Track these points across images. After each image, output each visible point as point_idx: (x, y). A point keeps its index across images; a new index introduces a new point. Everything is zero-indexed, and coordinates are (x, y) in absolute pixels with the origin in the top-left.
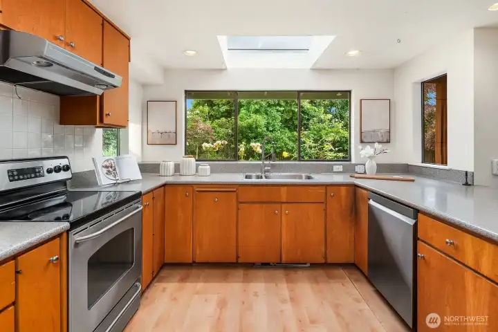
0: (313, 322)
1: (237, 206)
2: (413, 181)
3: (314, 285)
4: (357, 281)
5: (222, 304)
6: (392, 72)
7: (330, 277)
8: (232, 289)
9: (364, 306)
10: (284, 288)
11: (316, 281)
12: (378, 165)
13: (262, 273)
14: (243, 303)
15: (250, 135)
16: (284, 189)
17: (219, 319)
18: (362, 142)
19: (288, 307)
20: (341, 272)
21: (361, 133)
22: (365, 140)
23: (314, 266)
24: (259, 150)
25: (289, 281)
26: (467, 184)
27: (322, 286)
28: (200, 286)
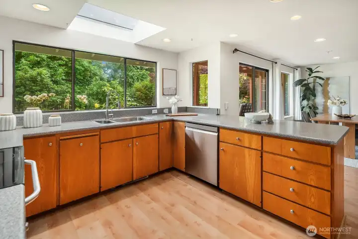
0: (173, 205)
1: (100, 146)
2: (197, 115)
3: (159, 186)
4: (177, 176)
5: (108, 224)
6: (177, 55)
7: (164, 179)
8: (107, 211)
9: (189, 187)
10: (143, 196)
11: (158, 184)
12: (178, 108)
13: (121, 192)
14: (123, 216)
15: (34, 88)
16: (134, 128)
17: (114, 234)
18: (163, 95)
19: (154, 204)
20: (167, 175)
21: (163, 89)
22: (165, 93)
23: (152, 176)
24: (86, 101)
25: (143, 190)
26: (218, 114)
27: (163, 185)
28: (76, 222)
